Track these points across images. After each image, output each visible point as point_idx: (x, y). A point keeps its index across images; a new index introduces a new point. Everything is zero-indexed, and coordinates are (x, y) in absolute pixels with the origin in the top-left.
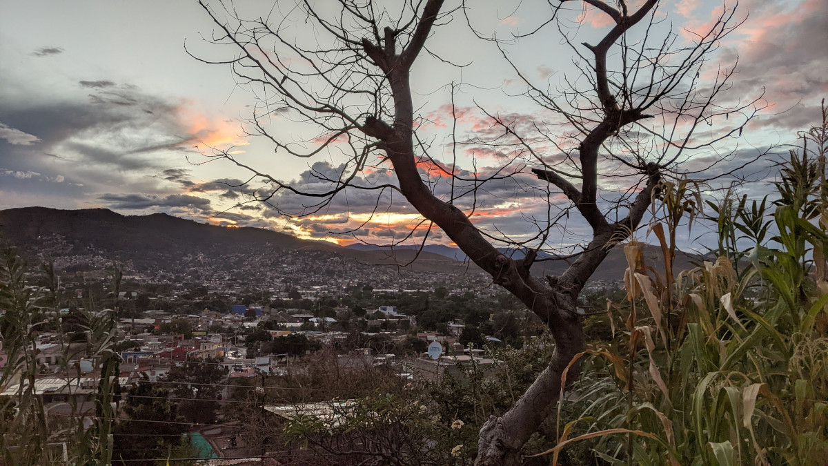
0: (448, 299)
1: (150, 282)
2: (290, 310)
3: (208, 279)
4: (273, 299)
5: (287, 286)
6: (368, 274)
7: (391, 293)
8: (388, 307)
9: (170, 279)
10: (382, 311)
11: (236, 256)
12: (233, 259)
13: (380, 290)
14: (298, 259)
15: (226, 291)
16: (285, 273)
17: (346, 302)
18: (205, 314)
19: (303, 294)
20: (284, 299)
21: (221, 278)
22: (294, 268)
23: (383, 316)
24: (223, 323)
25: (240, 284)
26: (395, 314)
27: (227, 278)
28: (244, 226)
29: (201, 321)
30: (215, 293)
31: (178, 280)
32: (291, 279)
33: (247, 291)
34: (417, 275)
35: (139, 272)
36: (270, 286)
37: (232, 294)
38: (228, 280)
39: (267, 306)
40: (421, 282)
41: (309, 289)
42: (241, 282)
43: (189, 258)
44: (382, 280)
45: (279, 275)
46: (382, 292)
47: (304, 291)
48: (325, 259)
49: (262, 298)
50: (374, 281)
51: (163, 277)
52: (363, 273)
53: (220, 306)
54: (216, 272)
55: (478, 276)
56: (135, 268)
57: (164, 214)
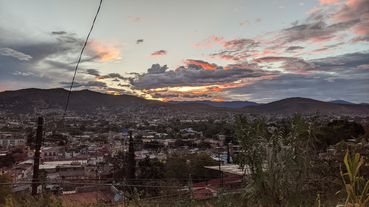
0: (215, 124)
1: (83, 120)
2: (146, 130)
3: (108, 117)
4: (138, 125)
5: (142, 120)
6: (177, 114)
7: (189, 122)
8: (189, 129)
9: (91, 118)
10: (187, 130)
11: (119, 107)
12: (118, 109)
13: (184, 121)
14: (146, 108)
15: (117, 123)
16: (141, 114)
17: (170, 126)
18: (110, 133)
19: (150, 123)
20: (143, 126)
21: (113, 117)
22: (145, 112)
23: (187, 132)
24: (119, 137)
25: (122, 120)
26: (192, 131)
27: (116, 117)
28: (122, 94)
29: (109, 136)
30: (112, 124)
31: (95, 118)
32: (143, 117)
33: (126, 122)
34: (199, 114)
35: (78, 116)
36: (135, 120)
37: (119, 124)
38: (117, 118)
39: (136, 129)
40: (201, 117)
41: (152, 121)
42: (122, 118)
43: (99, 109)
44: (184, 117)
45: (138, 115)
46: (184, 122)
47: (150, 122)
48: (158, 108)
49: (133, 125)
50: (180, 117)
51: (89, 117)
52: (175, 114)
53: (116, 129)
54: (111, 115)
55: (226, 114)
56: (76, 114)
57: (87, 90)
